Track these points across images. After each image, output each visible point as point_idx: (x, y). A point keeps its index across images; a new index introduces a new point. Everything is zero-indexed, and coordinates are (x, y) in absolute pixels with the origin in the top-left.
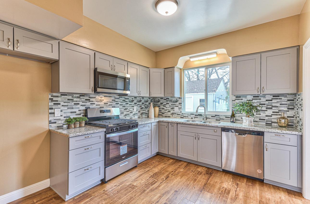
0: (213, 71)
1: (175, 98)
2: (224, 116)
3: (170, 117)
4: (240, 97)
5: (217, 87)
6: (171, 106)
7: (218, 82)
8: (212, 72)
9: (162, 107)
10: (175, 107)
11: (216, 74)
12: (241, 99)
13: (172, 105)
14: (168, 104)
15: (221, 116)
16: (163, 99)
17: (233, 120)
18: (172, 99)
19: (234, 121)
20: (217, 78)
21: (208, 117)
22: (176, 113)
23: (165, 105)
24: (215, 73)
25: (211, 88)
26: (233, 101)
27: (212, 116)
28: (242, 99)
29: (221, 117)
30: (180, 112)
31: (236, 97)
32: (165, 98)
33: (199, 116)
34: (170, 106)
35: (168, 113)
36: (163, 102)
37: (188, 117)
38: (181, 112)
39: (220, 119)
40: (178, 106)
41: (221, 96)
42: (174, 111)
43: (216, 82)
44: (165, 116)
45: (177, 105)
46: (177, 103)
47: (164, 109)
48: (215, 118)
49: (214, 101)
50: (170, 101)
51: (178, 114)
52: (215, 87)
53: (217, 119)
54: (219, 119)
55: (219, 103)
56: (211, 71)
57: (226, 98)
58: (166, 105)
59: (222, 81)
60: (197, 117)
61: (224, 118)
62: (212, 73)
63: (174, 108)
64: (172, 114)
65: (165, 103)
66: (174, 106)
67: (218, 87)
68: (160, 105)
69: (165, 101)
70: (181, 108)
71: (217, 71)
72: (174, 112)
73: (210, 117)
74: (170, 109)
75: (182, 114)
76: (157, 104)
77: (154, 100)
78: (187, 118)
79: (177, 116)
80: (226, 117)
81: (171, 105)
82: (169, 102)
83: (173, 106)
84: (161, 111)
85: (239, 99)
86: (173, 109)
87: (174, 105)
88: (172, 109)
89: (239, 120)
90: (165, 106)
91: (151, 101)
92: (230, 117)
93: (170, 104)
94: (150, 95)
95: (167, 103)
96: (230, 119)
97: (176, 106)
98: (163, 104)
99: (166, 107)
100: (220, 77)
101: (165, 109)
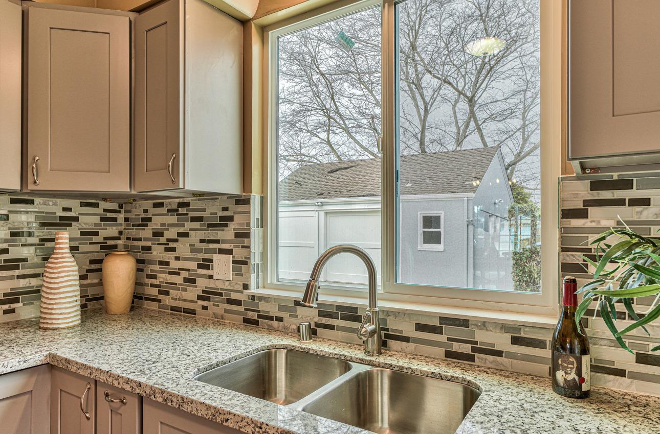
0: (470, 126)
1: (217, 203)
2: (505, 327)
3: (193, 312)
4: (627, 184)
5: (481, 173)
6: (199, 251)
7: (484, 161)
8: (465, 131)
9: (158, 253)
10: (216, 257)
11: (478, 136)
12: (634, 202)
13: (202, 241)
14: (186, 235)
15: (484, 324)
16: (163, 210)
17: (573, 376)
18: (204, 210)
19: (585, 387)
20: (481, 146)
21: (394, 325)
22: (221, 294)
23: (171, 245)
24: (476, 132)
25: (460, 177)
26: (567, 214)
27: (420, 327)
28: (646, 202)
29: (483, 337)
30: (241, 288)
31: (596, 186)
32: (173, 204)
33: (344, 318)
34: (194, 250)
35: (185, 290)
36: (163, 225)
37: (280, 319)
38: (246, 287)
39: (473, 349)
40: (229, 252)
41: (492, 207)
42: (211, 277)
43: (479, 158)
44: (173, 309)
45: (225, 242)
46: (228, 234)
47: (167, 263)
48: (442, 338)
49: (469, 223)
50: (194, 219)
51: (234, 296)
52: (474, 175)
53: (457, 347)
54: (466, 349)
55: (486, 230)
56: (463, 127)
57: (510, 211)
58: (176, 241)
59: (496, 154)
60: (332, 327)
61: (502, 341)
62: (467, 134)
63: (211, 261)
64: (206, 295)
65: (171, 233)
66: (213, 251)
67: (483, 176)
68: (149, 244)
69: (173, 219)
70: (245, 263)
71: (481, 127)
72: (211, 284)
73: (408, 329)
74: (193, 265)
75: (253, 298)
76: (135, 239)
77: (128, 215)
78: (275, 324)
79: (226, 311)
80: (516, 341)
81: (199, 246)
82: (189, 225)
83: (207, 251)
84: (155, 277)
85: (620, 202)
86: (207, 267)
87: (212, 246)
88: (206, 264)
89: (621, 373)
90: (173, 250)
91: (102, 219)
92: (548, 338)
93: (195, 237)
94: (30, 180)
95: (181, 230)
96: (547, 353)
97: (222, 251)
98: (161, 234)
99: (177, 254)
100: (490, 144)
101: (174, 265)
